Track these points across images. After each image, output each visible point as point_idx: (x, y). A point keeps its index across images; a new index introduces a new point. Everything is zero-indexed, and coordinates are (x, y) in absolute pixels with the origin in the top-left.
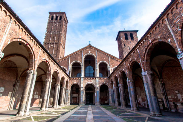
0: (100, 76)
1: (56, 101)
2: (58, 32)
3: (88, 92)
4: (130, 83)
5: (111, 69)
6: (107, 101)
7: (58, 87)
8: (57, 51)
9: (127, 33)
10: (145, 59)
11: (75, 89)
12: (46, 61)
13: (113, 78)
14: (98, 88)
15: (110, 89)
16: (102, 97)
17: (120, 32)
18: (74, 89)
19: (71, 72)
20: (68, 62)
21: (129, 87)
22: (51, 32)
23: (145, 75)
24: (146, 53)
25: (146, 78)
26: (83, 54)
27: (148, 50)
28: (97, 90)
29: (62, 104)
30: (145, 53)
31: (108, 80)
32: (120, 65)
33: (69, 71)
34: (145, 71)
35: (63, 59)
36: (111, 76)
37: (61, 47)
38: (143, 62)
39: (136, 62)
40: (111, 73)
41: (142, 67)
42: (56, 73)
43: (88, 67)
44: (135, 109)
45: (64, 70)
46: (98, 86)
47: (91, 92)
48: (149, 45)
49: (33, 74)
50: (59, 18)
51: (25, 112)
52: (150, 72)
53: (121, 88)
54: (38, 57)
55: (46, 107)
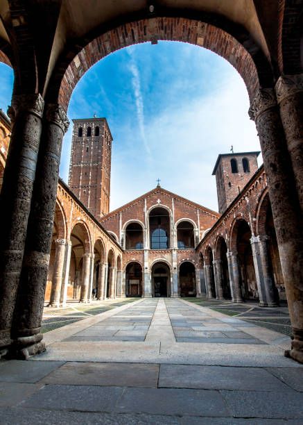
0: (179, 247)
1: (103, 290)
2: (93, 163)
3: (157, 275)
4: (233, 257)
5: (201, 234)
6: (192, 291)
7: (105, 267)
8: (96, 201)
9: (237, 158)
10: (258, 215)
11: (134, 271)
12: (82, 222)
13: (203, 249)
14: (175, 268)
15: (198, 270)
16: (184, 284)
17: (221, 157)
18: (132, 271)
19: (125, 241)
20: (119, 223)
21: (231, 265)
22: (80, 162)
23: (255, 243)
24: (260, 204)
25: (257, 248)
26: (146, 207)
27: (262, 199)
28: (175, 273)
29: (112, 296)
30: (258, 205)
31: (194, 255)
32: (215, 226)
33: (121, 239)
34: (256, 235)
35: (107, 216)
36: (199, 246)
37: (103, 193)
38: (254, 219)
39: (244, 220)
40: (200, 241)
41: (252, 230)
42: (99, 242)
43: (156, 231)
44: (238, 299)
45: (112, 238)
46: (175, 264)
47: (162, 275)
48: (265, 190)
49: (67, 245)
50: (93, 131)
51: (61, 302)
52: (265, 237)
53: (217, 267)
54: (71, 217)
55: (88, 298)
